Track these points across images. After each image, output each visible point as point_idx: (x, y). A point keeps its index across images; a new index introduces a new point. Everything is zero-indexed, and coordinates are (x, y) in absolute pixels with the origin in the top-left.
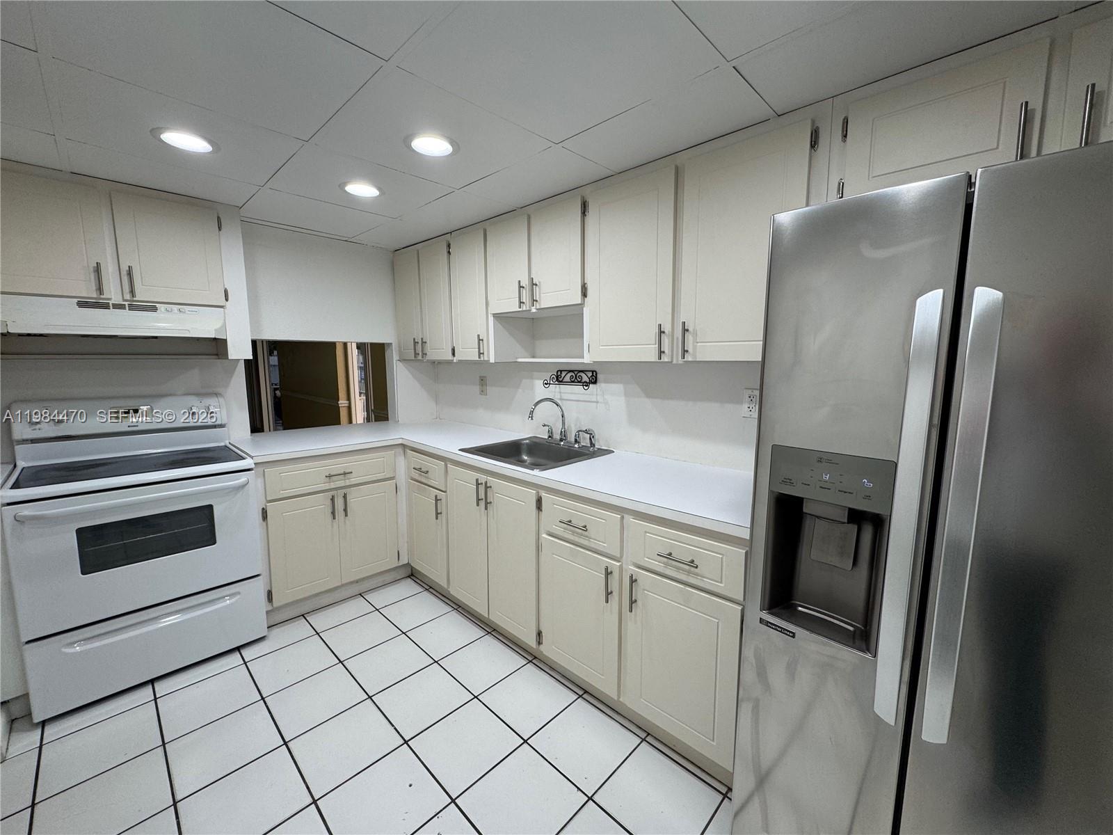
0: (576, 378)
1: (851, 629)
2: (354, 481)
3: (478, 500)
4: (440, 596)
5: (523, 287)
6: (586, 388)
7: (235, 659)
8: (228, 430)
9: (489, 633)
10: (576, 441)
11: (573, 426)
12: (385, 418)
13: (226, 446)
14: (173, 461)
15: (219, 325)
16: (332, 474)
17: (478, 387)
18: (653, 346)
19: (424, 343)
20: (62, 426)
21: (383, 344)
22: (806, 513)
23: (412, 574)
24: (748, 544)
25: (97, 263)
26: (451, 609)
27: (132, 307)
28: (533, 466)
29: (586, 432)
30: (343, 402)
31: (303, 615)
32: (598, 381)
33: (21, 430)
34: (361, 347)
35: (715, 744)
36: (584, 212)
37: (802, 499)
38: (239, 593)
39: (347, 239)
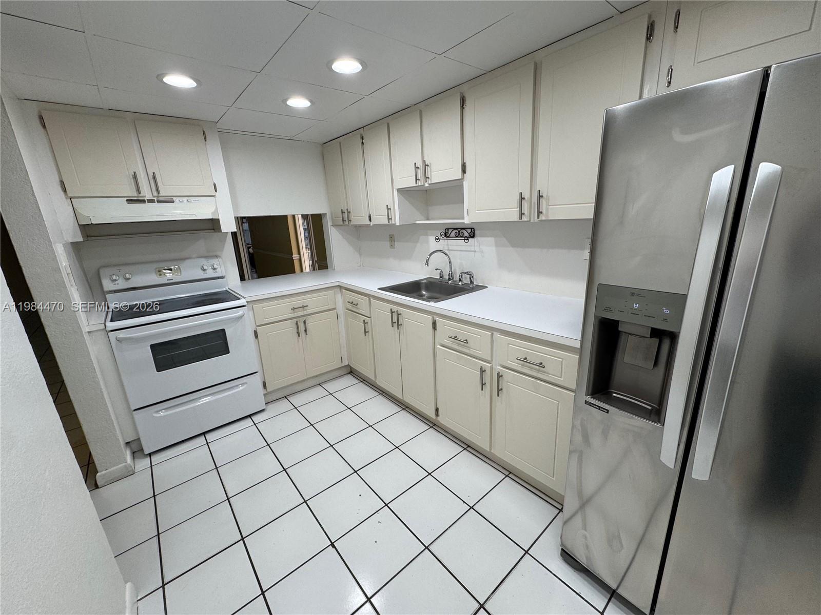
0: (459, 234)
1: (650, 408)
2: (309, 311)
3: (393, 323)
4: (370, 385)
5: (418, 168)
6: (466, 241)
7: (248, 422)
8: (227, 279)
9: (404, 409)
10: (460, 280)
11: (457, 269)
12: (326, 268)
13: (227, 291)
14: (197, 301)
15: (213, 209)
16: (295, 307)
17: (389, 242)
18: (516, 209)
19: (349, 212)
20: (130, 281)
21: (320, 214)
22: (620, 331)
23: (352, 372)
24: (579, 351)
25: (134, 172)
26: (377, 394)
27: (159, 201)
28: (431, 299)
29: (467, 273)
30: (295, 256)
31: (285, 397)
32: (476, 235)
33: (107, 285)
34: (304, 217)
35: (554, 479)
36: (463, 106)
37: (618, 321)
38: (246, 383)
39: (289, 138)
